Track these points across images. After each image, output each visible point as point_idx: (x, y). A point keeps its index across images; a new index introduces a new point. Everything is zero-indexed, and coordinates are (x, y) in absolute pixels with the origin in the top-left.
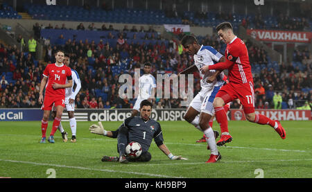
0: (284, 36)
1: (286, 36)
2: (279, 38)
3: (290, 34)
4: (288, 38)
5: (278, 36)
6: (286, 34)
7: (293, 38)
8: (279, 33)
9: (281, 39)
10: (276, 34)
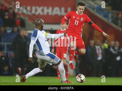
0: (43, 10)
1: (46, 11)
2: (37, 13)
3: (50, 8)
4: (48, 13)
5: (36, 10)
6: (45, 8)
7: (54, 13)
8: (37, 8)
9: (39, 14)
10: (34, 8)
